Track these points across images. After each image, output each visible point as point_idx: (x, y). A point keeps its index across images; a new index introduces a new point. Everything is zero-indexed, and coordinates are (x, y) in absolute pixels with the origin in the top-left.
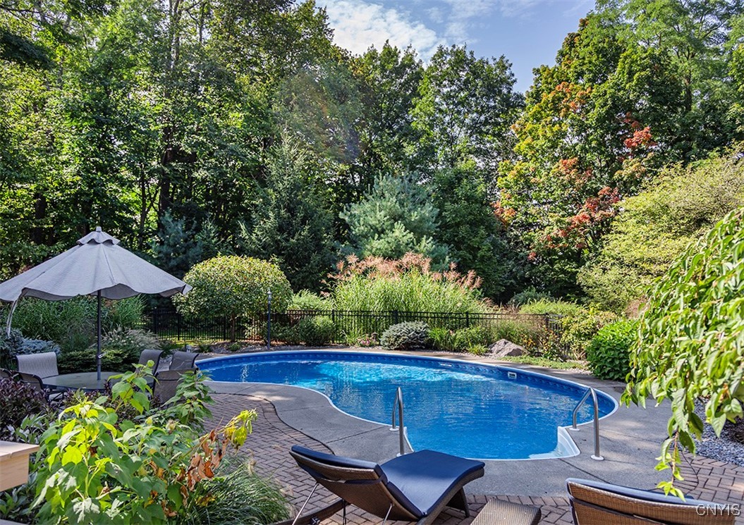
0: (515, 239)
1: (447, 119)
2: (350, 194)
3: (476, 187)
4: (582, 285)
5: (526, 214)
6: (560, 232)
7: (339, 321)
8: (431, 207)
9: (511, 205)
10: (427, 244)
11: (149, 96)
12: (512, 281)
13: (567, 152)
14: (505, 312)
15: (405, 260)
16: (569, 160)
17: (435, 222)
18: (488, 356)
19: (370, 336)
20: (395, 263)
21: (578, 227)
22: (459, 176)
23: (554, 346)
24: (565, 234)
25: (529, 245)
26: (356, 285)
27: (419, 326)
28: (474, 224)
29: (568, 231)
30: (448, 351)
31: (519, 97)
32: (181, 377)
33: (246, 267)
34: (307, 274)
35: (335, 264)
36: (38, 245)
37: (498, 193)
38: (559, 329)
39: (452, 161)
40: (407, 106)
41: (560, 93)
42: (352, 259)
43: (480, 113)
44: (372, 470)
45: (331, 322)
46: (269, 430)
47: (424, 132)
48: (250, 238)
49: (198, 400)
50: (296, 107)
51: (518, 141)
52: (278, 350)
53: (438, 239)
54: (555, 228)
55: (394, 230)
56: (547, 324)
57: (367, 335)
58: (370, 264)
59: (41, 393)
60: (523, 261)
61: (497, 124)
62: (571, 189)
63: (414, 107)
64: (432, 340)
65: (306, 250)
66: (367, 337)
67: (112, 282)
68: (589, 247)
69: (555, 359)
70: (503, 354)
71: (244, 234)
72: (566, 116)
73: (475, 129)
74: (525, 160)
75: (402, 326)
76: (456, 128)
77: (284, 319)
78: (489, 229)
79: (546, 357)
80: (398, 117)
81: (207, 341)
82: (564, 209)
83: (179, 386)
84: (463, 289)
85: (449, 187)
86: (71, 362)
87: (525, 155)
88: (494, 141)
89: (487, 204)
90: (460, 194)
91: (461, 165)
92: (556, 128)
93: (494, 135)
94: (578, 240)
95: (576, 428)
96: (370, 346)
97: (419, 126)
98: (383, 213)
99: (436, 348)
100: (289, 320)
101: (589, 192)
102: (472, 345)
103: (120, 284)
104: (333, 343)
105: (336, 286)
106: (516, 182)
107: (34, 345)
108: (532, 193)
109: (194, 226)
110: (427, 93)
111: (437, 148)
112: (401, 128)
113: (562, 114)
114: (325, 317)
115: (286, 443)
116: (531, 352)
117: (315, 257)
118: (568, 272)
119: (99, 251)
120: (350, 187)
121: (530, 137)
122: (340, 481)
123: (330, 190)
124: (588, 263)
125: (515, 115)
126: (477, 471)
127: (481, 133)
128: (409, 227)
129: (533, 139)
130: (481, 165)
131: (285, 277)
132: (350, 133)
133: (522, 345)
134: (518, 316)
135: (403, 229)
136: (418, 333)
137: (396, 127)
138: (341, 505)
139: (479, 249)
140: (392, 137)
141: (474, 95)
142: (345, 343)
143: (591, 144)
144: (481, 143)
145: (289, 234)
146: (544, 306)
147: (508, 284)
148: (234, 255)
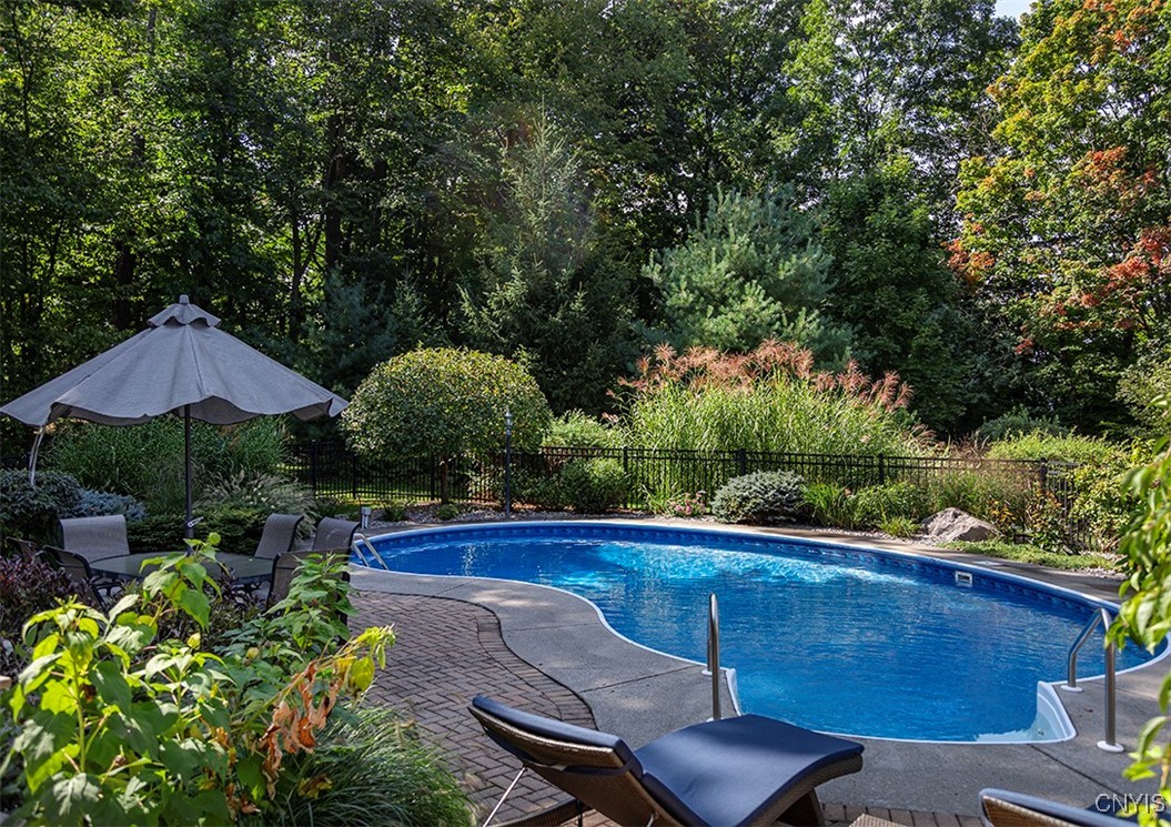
0: (991, 312)
1: (858, 79)
2: (670, 233)
3: (910, 211)
4: (1127, 401)
5: (1015, 262)
6: (1084, 297)
7: (637, 469)
8: (819, 253)
9: (983, 246)
10: (808, 323)
11: (303, 60)
12: (985, 396)
13: (1107, 136)
14: (958, 456)
15: (761, 353)
16: (1107, 153)
17: (826, 282)
18: (920, 539)
19: (693, 497)
20: (742, 360)
21: (1123, 286)
22: (877, 191)
23: (1054, 523)
24: (1094, 301)
25: (1020, 324)
26: (668, 401)
27: (785, 479)
28: (905, 284)
29: (1102, 295)
30: (842, 528)
31: (1007, 25)
32: (301, 564)
33: (466, 368)
34: (580, 381)
35: (633, 362)
36: (120, 330)
37: (960, 223)
38: (1066, 491)
39: (866, 160)
40: (778, 57)
41: (1094, 15)
42: (665, 352)
43: (924, 64)
44: (610, 750)
45: (621, 469)
46: (481, 664)
47: (812, 106)
48: (479, 316)
49: (321, 606)
50: (564, 68)
51: (1003, 117)
52: (526, 519)
53: (835, 315)
54: (1074, 289)
55: (743, 297)
56: (1044, 480)
57: (688, 495)
58: (697, 361)
59: (82, 585)
60: (1006, 357)
61: (962, 84)
62: (1111, 211)
63: (793, 58)
64: (810, 507)
65: (578, 336)
66: (686, 499)
67: (201, 393)
68: (1147, 327)
69: (1055, 549)
70: (949, 537)
71: (467, 307)
72: (1104, 61)
73: (916, 95)
74: (1017, 156)
75: (753, 480)
76: (877, 97)
77: (536, 463)
78: (937, 294)
79: (1036, 544)
80: (762, 79)
81: (401, 501)
82: (1096, 252)
83: (295, 581)
84: (873, 411)
85: (854, 214)
86: (157, 533)
87: (1016, 144)
88: (954, 119)
89: (936, 246)
90: (878, 225)
91: (885, 169)
92: (1080, 88)
93: (954, 106)
94: (1123, 312)
95: (1074, 685)
96: (693, 516)
97: (803, 95)
98: (724, 265)
99: (818, 523)
100: (546, 464)
101: (1150, 216)
102: (889, 519)
103: (213, 397)
104: (626, 508)
105: (633, 402)
106: (995, 201)
107: (102, 502)
108: (1028, 221)
109: (380, 296)
110: (819, 29)
111: (837, 137)
112: (766, 102)
113: (1095, 57)
114: (610, 460)
115: (507, 688)
116: (1006, 534)
117: (596, 350)
118: (1102, 379)
119: (183, 338)
120: (668, 217)
121: (1025, 107)
122: (556, 767)
123: (633, 224)
124: (1142, 358)
125: (999, 64)
126: (847, 759)
127: (926, 103)
128: (774, 291)
129: (1033, 111)
130: (926, 167)
131: (536, 387)
132: (668, 114)
133: (988, 521)
134: (984, 465)
135: (762, 297)
136: (783, 493)
137: (757, 100)
138: (577, 808)
139: (916, 333)
140: (749, 119)
141: (913, 29)
142: (647, 509)
143: (1156, 117)
144: (926, 124)
145: (548, 307)
146: (1038, 445)
147: (975, 401)
148: (446, 346)
